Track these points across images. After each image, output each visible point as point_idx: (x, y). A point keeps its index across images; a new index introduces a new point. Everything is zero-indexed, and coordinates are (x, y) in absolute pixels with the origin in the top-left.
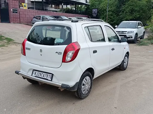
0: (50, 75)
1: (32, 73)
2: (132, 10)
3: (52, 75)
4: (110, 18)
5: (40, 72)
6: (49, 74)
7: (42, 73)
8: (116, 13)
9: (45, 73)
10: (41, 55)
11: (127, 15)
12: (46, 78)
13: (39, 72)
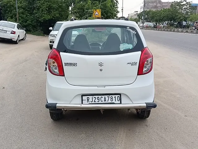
0: (117, 96)
1: (82, 100)
2: (49, 7)
3: (119, 96)
4: (22, 18)
5: (96, 97)
6: (113, 96)
7: (100, 97)
8: (29, 11)
9: (106, 96)
10: (101, 70)
11: (44, 14)
12: (110, 102)
13: (94, 96)
